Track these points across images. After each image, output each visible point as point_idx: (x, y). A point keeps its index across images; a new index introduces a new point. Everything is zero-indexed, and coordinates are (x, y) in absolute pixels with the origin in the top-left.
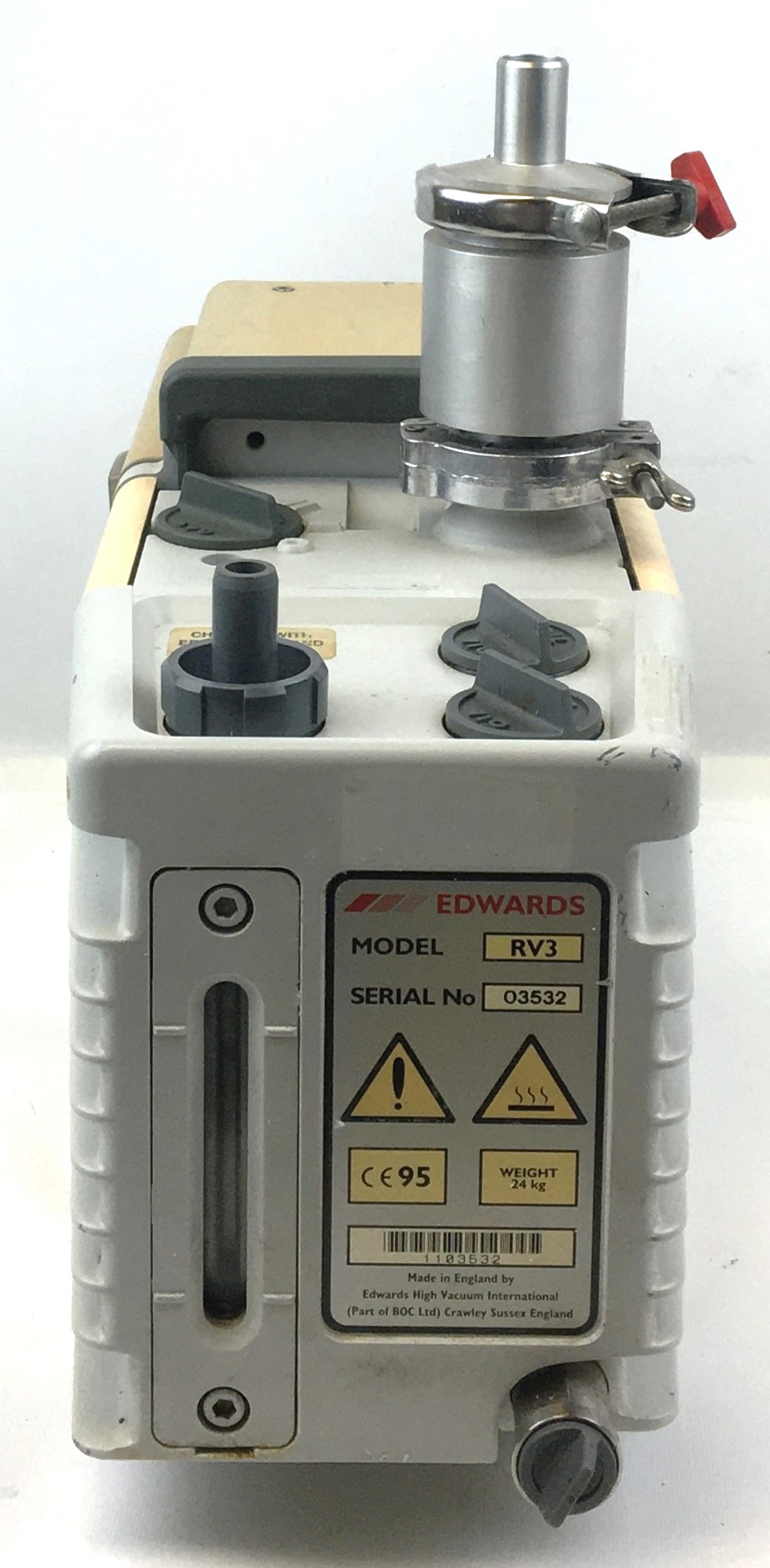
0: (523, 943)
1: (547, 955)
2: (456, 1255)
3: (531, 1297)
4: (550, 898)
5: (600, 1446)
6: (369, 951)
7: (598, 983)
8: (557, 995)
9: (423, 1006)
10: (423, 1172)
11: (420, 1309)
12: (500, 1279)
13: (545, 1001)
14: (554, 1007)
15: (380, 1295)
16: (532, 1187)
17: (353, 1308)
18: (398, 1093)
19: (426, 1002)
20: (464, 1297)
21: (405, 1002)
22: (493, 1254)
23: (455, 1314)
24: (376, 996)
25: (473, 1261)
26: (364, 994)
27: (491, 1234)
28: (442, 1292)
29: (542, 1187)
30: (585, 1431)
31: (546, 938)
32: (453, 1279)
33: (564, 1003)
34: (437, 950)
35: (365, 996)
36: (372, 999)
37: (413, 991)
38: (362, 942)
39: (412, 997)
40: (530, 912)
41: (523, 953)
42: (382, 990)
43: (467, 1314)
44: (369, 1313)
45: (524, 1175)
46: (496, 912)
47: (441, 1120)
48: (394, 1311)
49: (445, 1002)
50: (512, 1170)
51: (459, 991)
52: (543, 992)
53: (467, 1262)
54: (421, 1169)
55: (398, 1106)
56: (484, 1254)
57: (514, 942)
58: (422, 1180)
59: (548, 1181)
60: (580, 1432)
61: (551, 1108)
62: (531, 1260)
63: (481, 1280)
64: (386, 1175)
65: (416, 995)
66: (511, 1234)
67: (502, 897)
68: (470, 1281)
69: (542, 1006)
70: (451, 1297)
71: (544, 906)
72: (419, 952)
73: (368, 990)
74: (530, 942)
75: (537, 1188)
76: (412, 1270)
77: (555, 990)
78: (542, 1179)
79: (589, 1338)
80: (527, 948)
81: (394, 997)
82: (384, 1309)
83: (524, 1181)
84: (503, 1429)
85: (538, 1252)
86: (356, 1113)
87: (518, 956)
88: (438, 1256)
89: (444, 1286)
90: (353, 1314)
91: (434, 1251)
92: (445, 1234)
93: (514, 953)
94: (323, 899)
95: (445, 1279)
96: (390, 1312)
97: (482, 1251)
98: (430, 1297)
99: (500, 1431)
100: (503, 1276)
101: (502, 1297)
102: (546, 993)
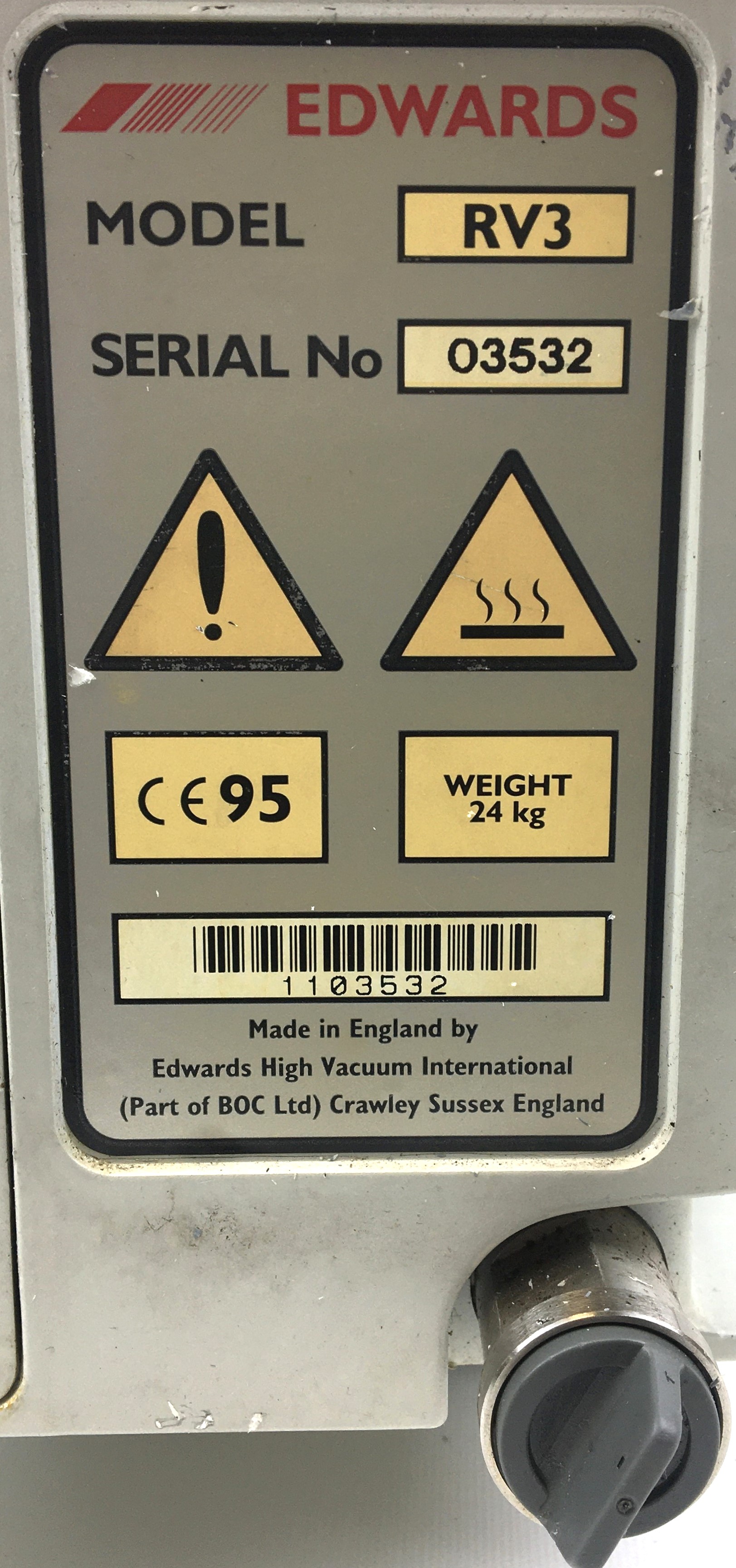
0: (490, 212)
1: (549, 244)
2: (351, 976)
3: (515, 1068)
4: (556, 93)
5: (686, 1379)
6: (129, 239)
7: (666, 314)
8: (572, 348)
9: (260, 380)
10: (276, 788)
11: (277, 1098)
12: (447, 1028)
13: (542, 365)
14: (564, 379)
15: (191, 1071)
16: (516, 820)
17: (133, 1099)
18: (213, 603)
19: (268, 372)
20: (369, 1070)
21: (219, 372)
22: (432, 973)
23: (353, 1108)
24: (149, 354)
25: (389, 989)
26: (120, 350)
27: (428, 927)
28: (324, 1060)
29: (537, 819)
30: (650, 1347)
31: (545, 199)
32: (345, 1030)
33: (588, 370)
34: (290, 234)
35: (123, 355)
36: (142, 363)
37: (235, 342)
38: (110, 214)
39: (235, 357)
40: (507, 131)
41: (492, 242)
42: (164, 340)
43: (378, 1107)
44: (168, 1109)
45: (498, 793)
46: (426, 132)
47: (309, 664)
48: (222, 1105)
49: (313, 371)
50: (471, 778)
51: (344, 342)
52: (538, 342)
53: (376, 992)
54: (269, 781)
55: (213, 632)
56: (412, 973)
57: (470, 210)
58: (272, 807)
59: (550, 802)
60: (639, 1347)
61: (556, 632)
62: (514, 984)
63: (408, 1032)
64: (191, 796)
65: (244, 353)
66: (471, 928)
67: (440, 91)
68: (384, 1034)
69: (536, 378)
70: (344, 1070)
71: (541, 114)
72: (247, 240)
73: (132, 339)
74: (507, 210)
75: (525, 820)
76: (259, 1013)
77: (566, 335)
78: (537, 800)
79: (638, 1157)
80: (501, 228)
81: (192, 358)
82: (200, 1101)
83: (497, 805)
84: (459, 1361)
85: (528, 967)
86: (118, 648)
87: (481, 248)
88: (313, 980)
89: (331, 1048)
90: (133, 1113)
91: (303, 969)
92: (326, 929)
93: (470, 242)
94: (10, 97)
95: (330, 1031)
96: (214, 1105)
97: (408, 968)
98: (297, 1073)
99: (451, 1365)
100: (454, 1021)
101: (452, 1068)
102: (544, 346)
